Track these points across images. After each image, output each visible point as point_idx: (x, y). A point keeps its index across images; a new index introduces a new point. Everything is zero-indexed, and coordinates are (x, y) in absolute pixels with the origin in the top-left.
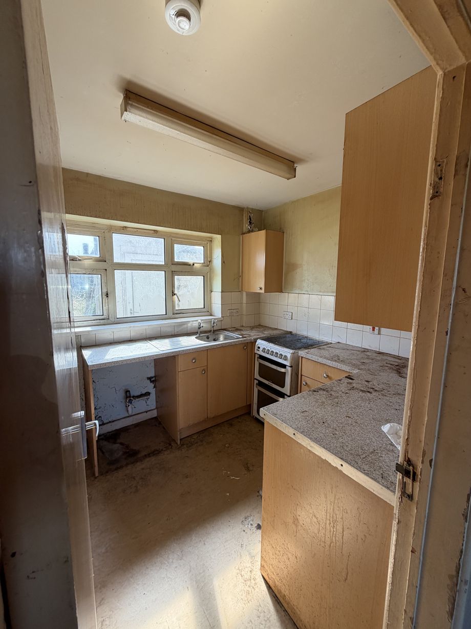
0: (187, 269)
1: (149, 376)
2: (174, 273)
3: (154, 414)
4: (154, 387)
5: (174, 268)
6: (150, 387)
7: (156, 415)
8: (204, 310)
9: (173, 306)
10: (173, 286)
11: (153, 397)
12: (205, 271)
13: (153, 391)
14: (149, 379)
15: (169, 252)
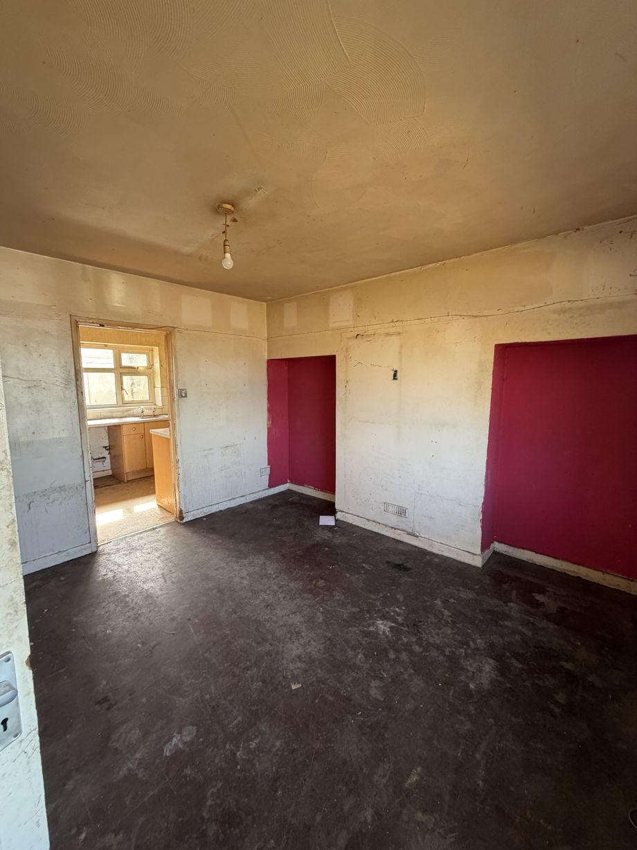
0: (133, 371)
1: (105, 445)
2: (122, 374)
3: (110, 473)
4: (109, 453)
5: (122, 370)
6: (106, 454)
7: (111, 474)
8: (150, 401)
9: (123, 399)
10: (122, 384)
11: (108, 460)
12: (149, 371)
13: (108, 457)
14: (105, 447)
15: (118, 359)
